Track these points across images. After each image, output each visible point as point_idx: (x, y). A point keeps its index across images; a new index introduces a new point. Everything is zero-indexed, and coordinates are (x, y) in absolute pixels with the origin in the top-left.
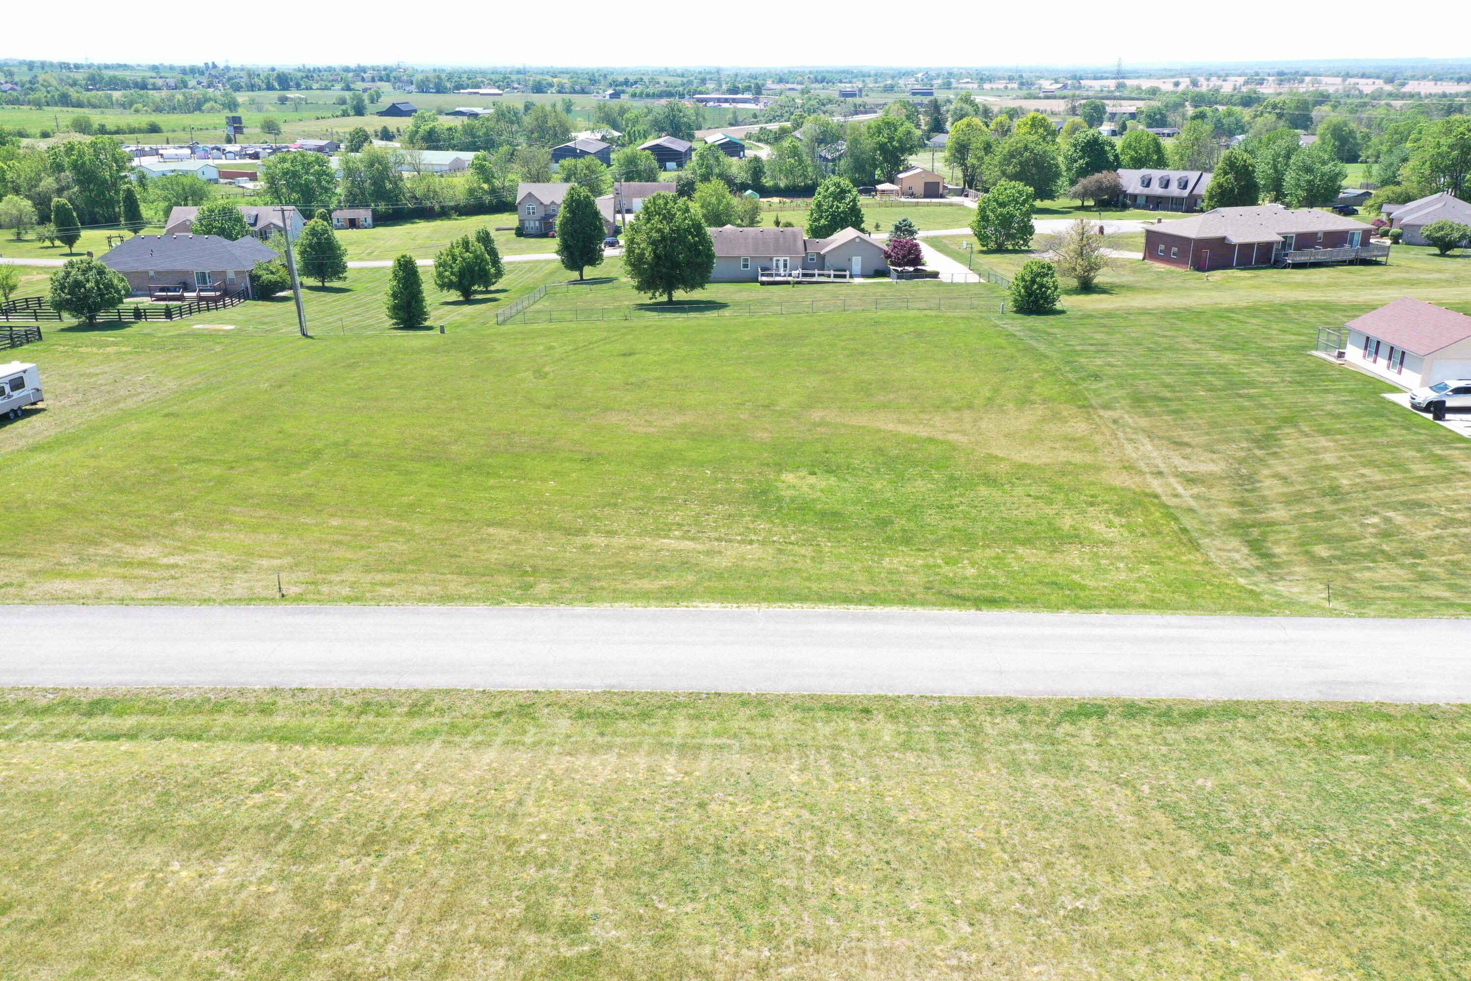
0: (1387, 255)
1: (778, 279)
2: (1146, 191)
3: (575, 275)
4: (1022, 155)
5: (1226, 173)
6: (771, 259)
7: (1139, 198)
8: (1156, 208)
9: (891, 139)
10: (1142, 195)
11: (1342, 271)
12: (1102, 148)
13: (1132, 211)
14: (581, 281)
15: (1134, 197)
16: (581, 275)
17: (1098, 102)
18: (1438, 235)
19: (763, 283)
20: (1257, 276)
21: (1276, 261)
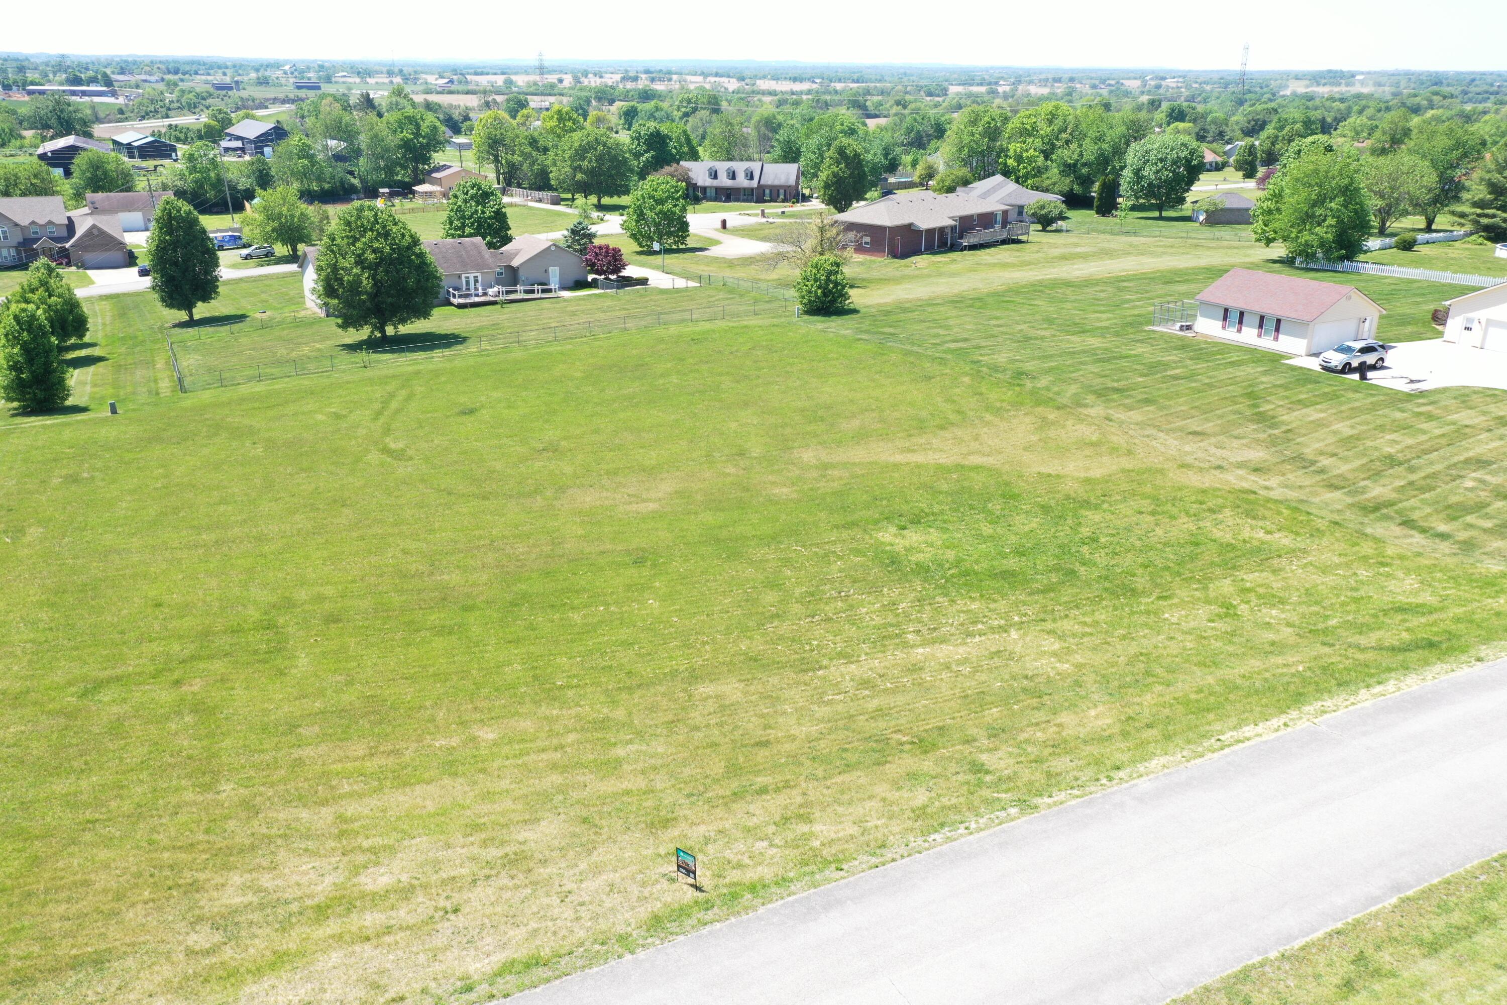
0: (1028, 233)
1: (477, 299)
2: (715, 183)
3: (183, 316)
4: (596, 149)
5: (839, 163)
6: (460, 277)
7: (708, 191)
8: (728, 200)
9: (417, 135)
10: (711, 187)
11: (1012, 250)
12: (664, 141)
13: (706, 204)
14: (191, 323)
15: (704, 189)
16: (191, 316)
17: (521, 97)
18: (1043, 212)
19: (461, 306)
20: (954, 260)
21: (952, 245)
